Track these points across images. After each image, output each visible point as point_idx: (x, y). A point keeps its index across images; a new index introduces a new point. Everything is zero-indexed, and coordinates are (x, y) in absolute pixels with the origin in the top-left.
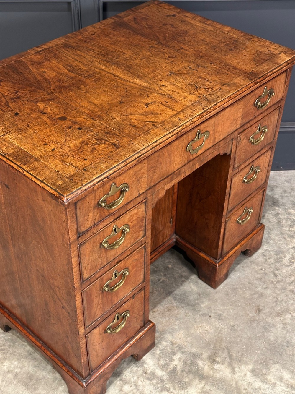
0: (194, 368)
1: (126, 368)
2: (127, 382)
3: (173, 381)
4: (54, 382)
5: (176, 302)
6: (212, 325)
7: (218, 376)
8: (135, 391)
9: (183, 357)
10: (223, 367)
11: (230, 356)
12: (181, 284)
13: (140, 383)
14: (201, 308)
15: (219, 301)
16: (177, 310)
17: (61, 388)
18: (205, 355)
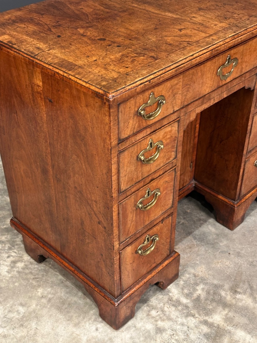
0: (217, 298)
1: (152, 296)
2: (153, 308)
3: (198, 308)
4: (85, 306)
5: (196, 240)
6: (232, 261)
7: (240, 304)
8: (161, 316)
9: (206, 288)
10: (244, 297)
11: (251, 288)
12: (200, 226)
13: (166, 309)
14: (220, 246)
15: (237, 241)
16: (198, 248)
17: (92, 312)
18: (227, 287)
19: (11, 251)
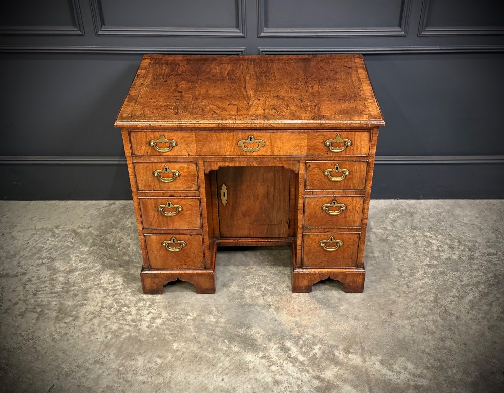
0: (331, 356)
3: (312, 365)
6: (349, 324)
7: (351, 363)
8: (280, 370)
9: (322, 347)
10: (355, 356)
11: (363, 349)
13: (284, 365)
14: (340, 310)
16: (319, 311)
18: (341, 347)
19: (151, 309)
